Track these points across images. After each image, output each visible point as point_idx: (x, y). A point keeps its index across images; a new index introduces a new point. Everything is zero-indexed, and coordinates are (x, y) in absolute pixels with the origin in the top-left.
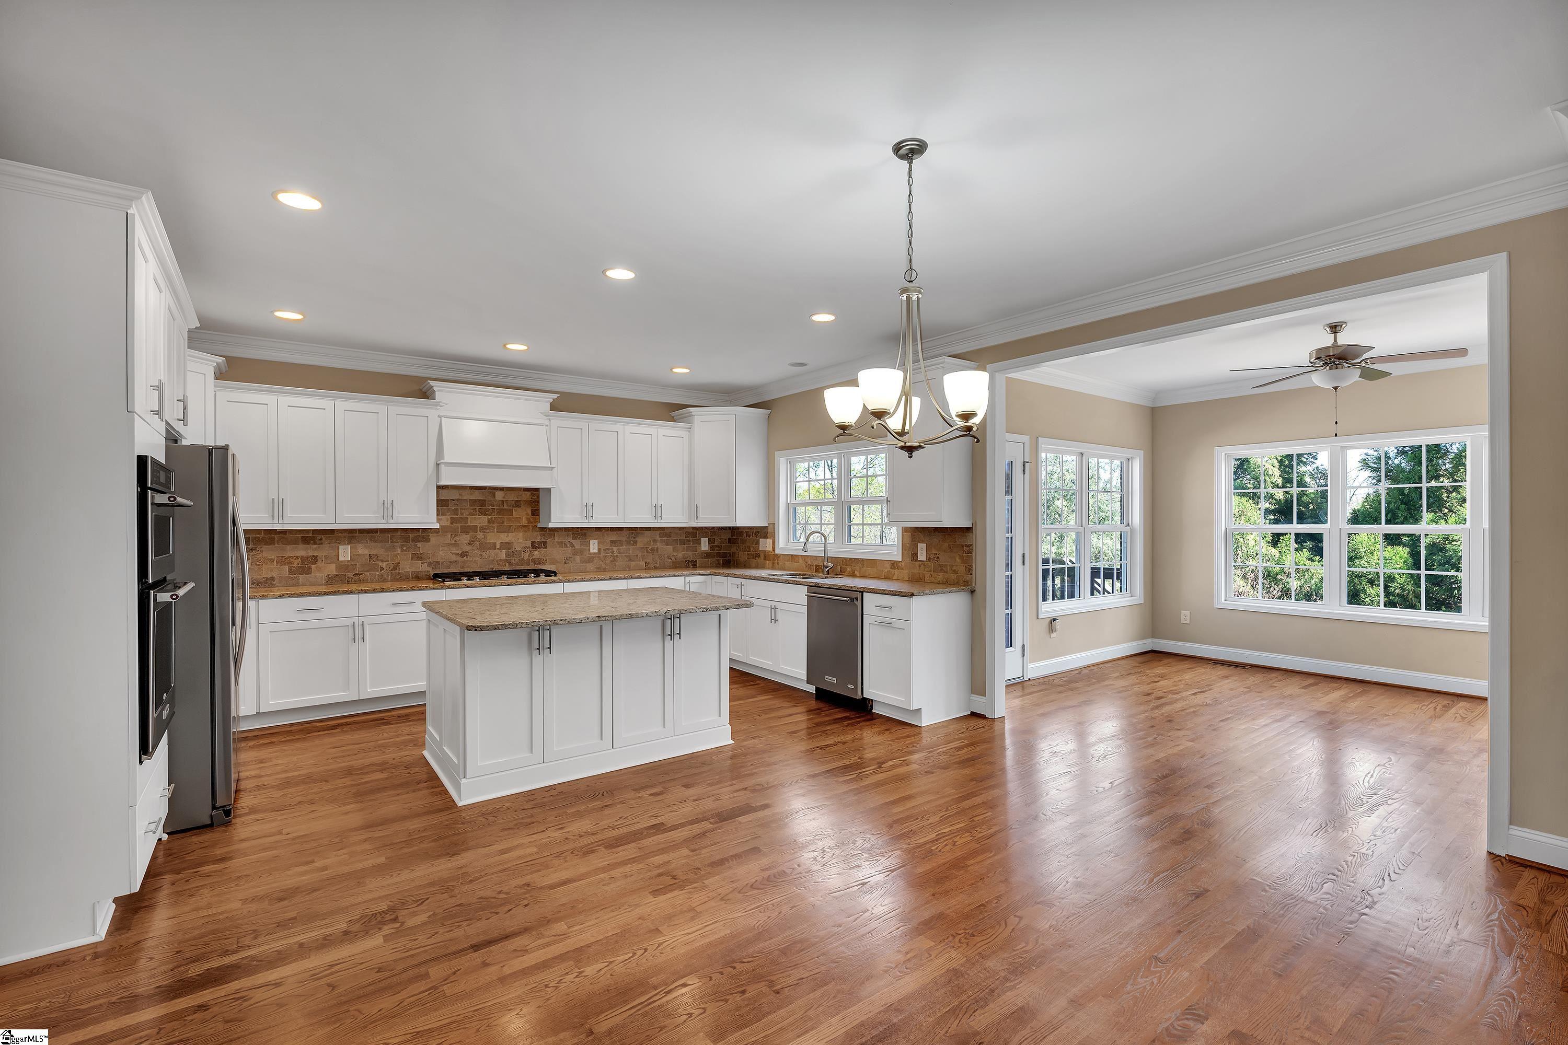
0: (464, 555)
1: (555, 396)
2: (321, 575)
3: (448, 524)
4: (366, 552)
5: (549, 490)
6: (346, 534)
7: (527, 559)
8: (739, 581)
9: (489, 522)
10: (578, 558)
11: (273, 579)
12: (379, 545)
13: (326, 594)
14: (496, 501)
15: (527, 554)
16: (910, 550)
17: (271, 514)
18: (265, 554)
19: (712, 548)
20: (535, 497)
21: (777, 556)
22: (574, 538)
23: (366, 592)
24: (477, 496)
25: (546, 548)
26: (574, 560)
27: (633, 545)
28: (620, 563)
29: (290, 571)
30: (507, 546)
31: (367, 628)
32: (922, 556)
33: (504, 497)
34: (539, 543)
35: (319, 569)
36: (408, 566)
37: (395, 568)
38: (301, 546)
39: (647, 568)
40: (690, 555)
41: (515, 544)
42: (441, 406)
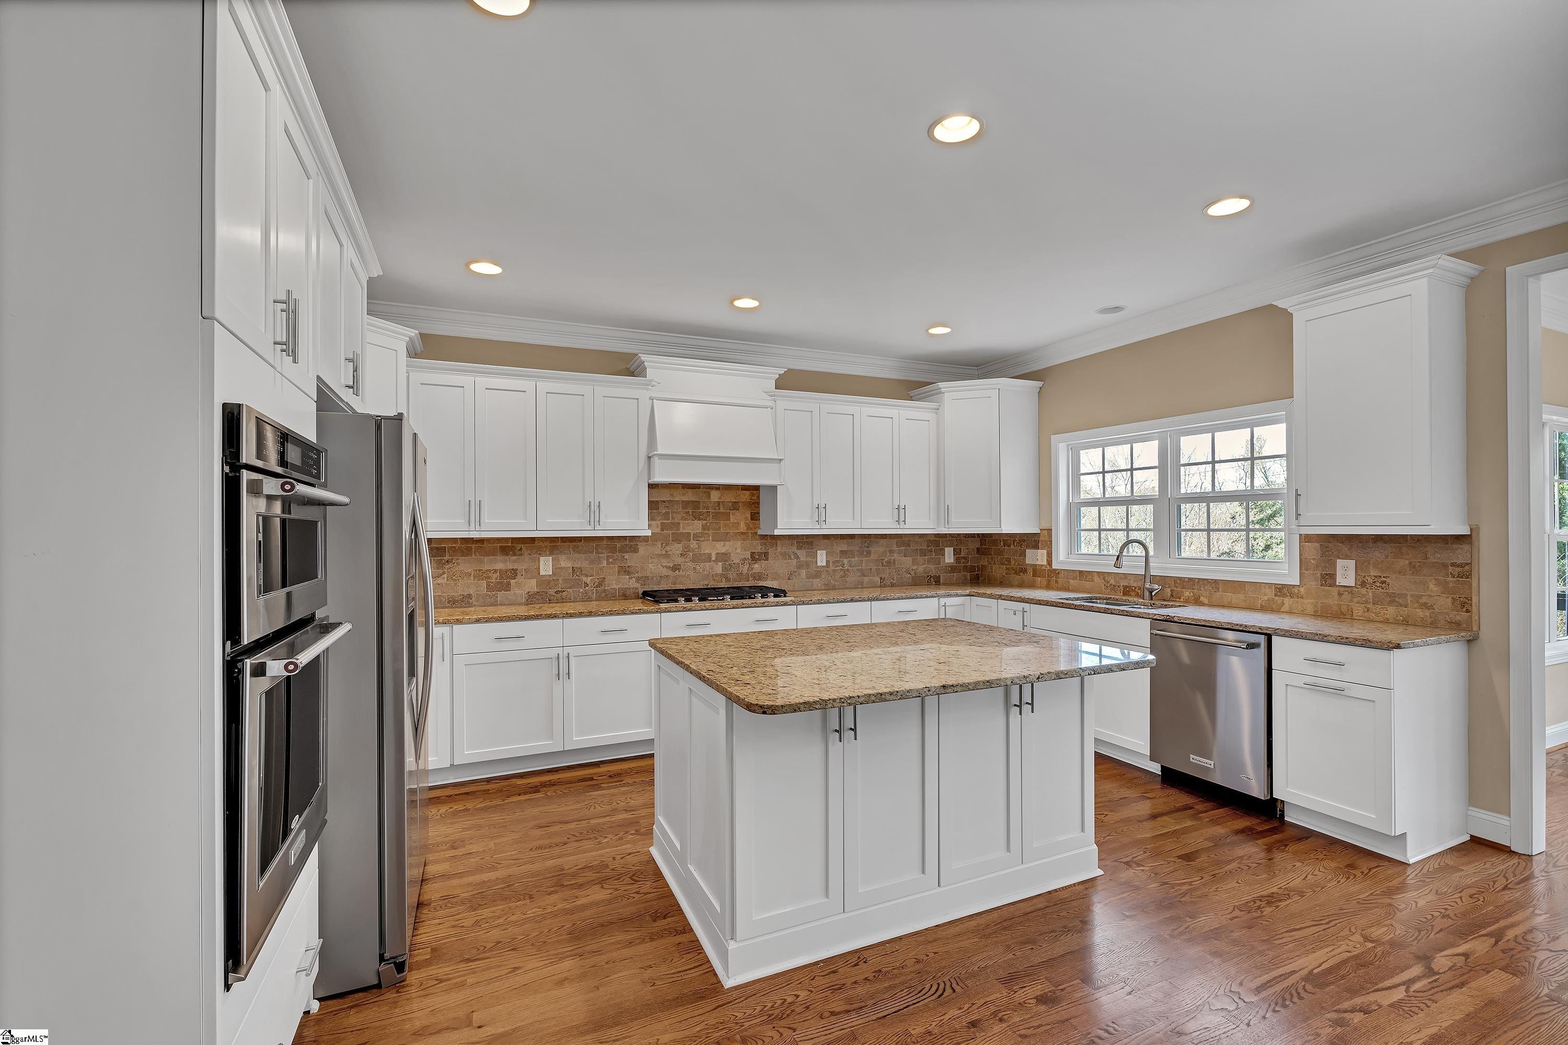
0: (676, 568)
1: (781, 371)
2: (520, 592)
3: (658, 530)
4: (569, 565)
5: (774, 489)
6: (547, 544)
7: (748, 574)
8: (1020, 606)
9: (704, 528)
10: (803, 573)
11: (469, 596)
12: (583, 556)
13: (527, 618)
14: (711, 502)
15: (746, 567)
16: (1317, 569)
17: (468, 520)
18: (461, 567)
19: (957, 560)
20: (755, 498)
21: (1057, 572)
22: (799, 548)
23: (571, 616)
24: (690, 496)
25: (767, 559)
26: (799, 575)
27: (866, 556)
28: (852, 579)
29: (489, 587)
30: (723, 557)
31: (572, 659)
32: (1346, 579)
33: (720, 498)
34: (760, 554)
35: (519, 585)
36: (615, 583)
37: (600, 585)
38: (500, 558)
39: (883, 585)
40: (932, 569)
41: (732, 554)
42: (652, 386)
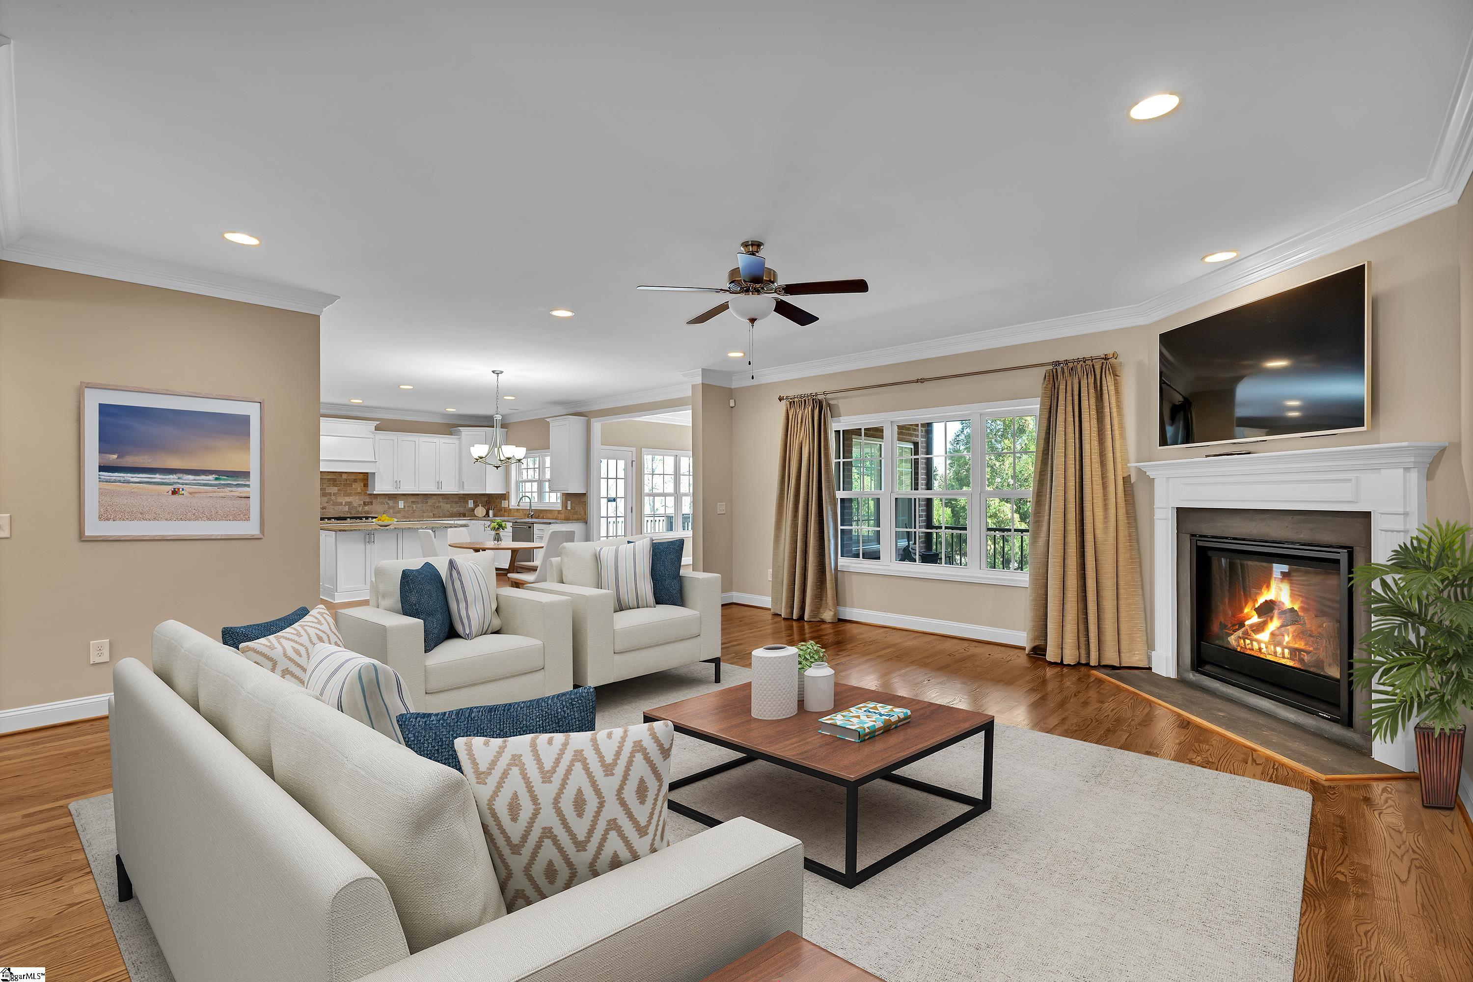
1: (378, 423)
5: (374, 474)
7: (361, 510)
9: (339, 490)
10: (391, 510)
15: (361, 508)
16: (564, 505)
20: (366, 477)
21: (511, 510)
22: (388, 500)
24: (331, 476)
25: (372, 504)
26: (389, 512)
27: (425, 504)
28: (417, 514)
30: (349, 504)
32: (569, 508)
33: (347, 477)
34: (368, 502)
39: (434, 516)
40: (461, 510)
41: (353, 503)
